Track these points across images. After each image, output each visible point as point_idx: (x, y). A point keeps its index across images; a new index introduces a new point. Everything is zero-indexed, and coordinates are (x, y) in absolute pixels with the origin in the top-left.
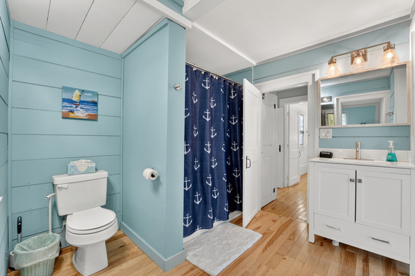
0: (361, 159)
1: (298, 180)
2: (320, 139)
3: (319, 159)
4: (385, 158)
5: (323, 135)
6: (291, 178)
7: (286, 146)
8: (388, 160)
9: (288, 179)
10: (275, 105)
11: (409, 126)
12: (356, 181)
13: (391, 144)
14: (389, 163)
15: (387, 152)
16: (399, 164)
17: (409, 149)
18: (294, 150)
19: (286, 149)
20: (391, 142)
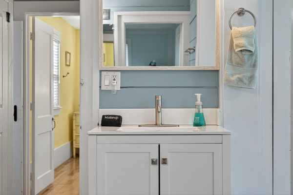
0: (162, 125)
1: (51, 180)
2: (101, 91)
3: (100, 130)
4: (191, 122)
5: (107, 83)
6: (38, 177)
7: (28, 107)
8: (196, 125)
9: (33, 178)
10: (8, 14)
11: (218, 71)
12: (159, 162)
13: (199, 99)
14: (197, 128)
15: (193, 111)
16: (208, 129)
17: (218, 107)
18: (42, 116)
19: (29, 113)
20: (199, 95)
